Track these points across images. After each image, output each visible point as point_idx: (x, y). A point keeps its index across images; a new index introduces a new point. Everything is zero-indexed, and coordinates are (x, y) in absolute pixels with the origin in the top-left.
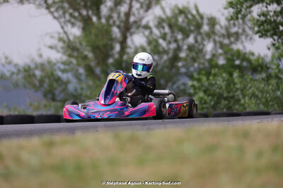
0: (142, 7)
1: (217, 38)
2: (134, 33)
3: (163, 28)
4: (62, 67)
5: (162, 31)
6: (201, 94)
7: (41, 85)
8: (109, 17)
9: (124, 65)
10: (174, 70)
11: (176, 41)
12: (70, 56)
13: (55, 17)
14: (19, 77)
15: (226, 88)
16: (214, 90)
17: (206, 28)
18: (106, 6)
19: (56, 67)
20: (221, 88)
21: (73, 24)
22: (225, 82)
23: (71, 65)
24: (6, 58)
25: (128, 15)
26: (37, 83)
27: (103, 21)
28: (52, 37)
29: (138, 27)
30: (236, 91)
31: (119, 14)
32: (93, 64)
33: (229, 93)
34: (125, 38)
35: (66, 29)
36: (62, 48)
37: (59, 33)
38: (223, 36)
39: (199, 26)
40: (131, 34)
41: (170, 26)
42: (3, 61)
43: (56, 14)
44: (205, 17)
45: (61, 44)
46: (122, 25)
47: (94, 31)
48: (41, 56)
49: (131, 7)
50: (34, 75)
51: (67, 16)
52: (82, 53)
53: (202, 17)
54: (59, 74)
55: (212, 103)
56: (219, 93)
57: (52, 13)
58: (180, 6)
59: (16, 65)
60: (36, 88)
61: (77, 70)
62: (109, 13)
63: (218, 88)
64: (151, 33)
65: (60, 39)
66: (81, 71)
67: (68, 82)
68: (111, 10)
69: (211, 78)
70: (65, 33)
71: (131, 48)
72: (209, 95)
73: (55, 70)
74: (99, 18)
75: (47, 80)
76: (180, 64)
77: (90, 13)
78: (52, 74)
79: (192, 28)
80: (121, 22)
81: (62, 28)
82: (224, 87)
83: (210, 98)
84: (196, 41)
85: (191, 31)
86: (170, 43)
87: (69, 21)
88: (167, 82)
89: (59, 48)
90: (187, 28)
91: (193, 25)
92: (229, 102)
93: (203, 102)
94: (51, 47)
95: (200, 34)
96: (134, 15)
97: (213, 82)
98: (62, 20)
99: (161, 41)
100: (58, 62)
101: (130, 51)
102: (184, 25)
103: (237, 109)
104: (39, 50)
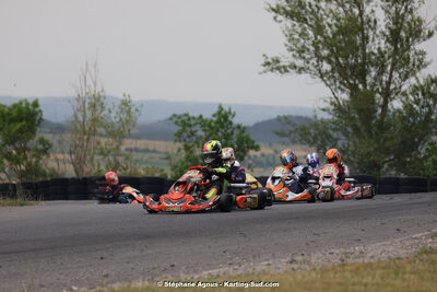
0: (400, 77)
2: (393, 98)
3: (417, 94)
4: (334, 126)
5: (416, 97)
7: (315, 142)
8: (373, 85)
11: (428, 105)
12: (339, 117)
13: (327, 85)
14: (297, 135)
18: (371, 76)
19: (328, 127)
21: (343, 91)
23: (341, 125)
25: (389, 83)
26: (312, 140)
27: (368, 88)
28: (325, 101)
29: (396, 94)
31: (381, 82)
32: (359, 124)
34: (386, 103)
35: (336, 94)
36: (333, 111)
37: (331, 98)
40: (391, 100)
41: (423, 94)
43: (328, 83)
45: (333, 107)
46: (384, 91)
47: (359, 96)
48: (316, 117)
49: (391, 77)
50: (310, 133)
51: (338, 83)
52: (349, 115)
54: (331, 132)
57: (325, 81)
58: (433, 77)
59: (294, 125)
60: (311, 144)
61: (346, 129)
62: (374, 81)
64: (407, 99)
65: (332, 103)
66: (350, 129)
67: (338, 139)
68: (375, 78)
70: (336, 98)
71: (390, 111)
73: (327, 129)
74: (365, 85)
75: (319, 137)
77: (357, 81)
78: (324, 133)
80: (383, 89)
81: (333, 93)
86: (423, 107)
87: (339, 88)
88: (420, 140)
89: (331, 111)
94: (324, 110)
96: (394, 83)
98: (333, 87)
99: (415, 106)
100: (330, 122)
101: (390, 114)
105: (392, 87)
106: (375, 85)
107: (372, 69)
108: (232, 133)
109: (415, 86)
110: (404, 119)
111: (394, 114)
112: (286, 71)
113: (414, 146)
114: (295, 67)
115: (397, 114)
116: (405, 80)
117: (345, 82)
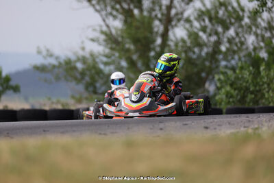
1: (259, 32)
2: (176, 25)
3: (204, 20)
4: (105, 59)
5: (203, 23)
6: (228, 88)
7: (83, 78)
8: (151, 10)
11: (217, 33)
12: (112, 49)
13: (97, 10)
15: (253, 82)
16: (241, 84)
17: (246, 20)
19: (97, 60)
20: (247, 82)
21: (115, 17)
22: (251, 76)
23: (113, 58)
24: (48, 51)
25: (169, 7)
26: (79, 76)
27: (145, 13)
28: (94, 30)
29: (179, 20)
30: (263, 85)
31: (161, 9)
32: (135, 57)
33: (255, 86)
34: (167, 31)
35: (107, 21)
37: (101, 26)
38: (266, 28)
39: (240, 19)
40: (173, 27)
41: (211, 19)
42: (44, 53)
43: (98, 7)
44: (246, 9)
45: (103, 37)
46: (164, 18)
47: (135, 24)
48: (83, 49)
50: (75, 68)
51: (109, 9)
52: (123, 46)
53: (243, 10)
54: (102, 66)
55: (239, 97)
56: (246, 87)
57: (93, 6)
59: (57, 58)
60: (78, 81)
61: (119, 63)
63: (244, 81)
64: (191, 26)
65: (102, 32)
66: (124, 63)
68: (153, 3)
69: (237, 71)
70: (108, 26)
71: (172, 41)
72: (235, 89)
73: (96, 63)
74: (141, 10)
75: (88, 73)
76: (221, 57)
77: (132, 7)
78: (94, 67)
79: (233, 20)
80: (162, 14)
81: (104, 20)
82: (250, 81)
83: (236, 92)
84: (237, 34)
85: (232, 24)
86: (210, 35)
87: (111, 14)
88: (208, 74)
89: (101, 41)
90: (228, 21)
91: (234, 18)
92: (256, 96)
93: (229, 95)
94: (93, 40)
95: (241, 26)
96: (175, 8)
97: (240, 76)
98: (104, 13)
99: (201, 34)
100: (100, 54)
101: (171, 43)
102: (225, 18)
103: (263, 104)
104: (83, 42)
105: (173, 12)
106: (154, 10)
109: (200, 10)
110: (188, 50)
111: (176, 45)
113: (201, 83)
115: (180, 44)
116: (188, 4)
117: (118, 6)
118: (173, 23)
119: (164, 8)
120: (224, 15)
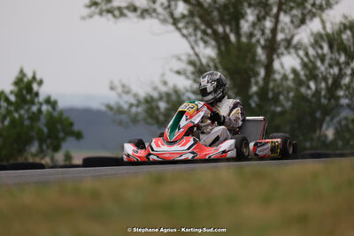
0: (292, 22)
2: (282, 54)
3: (321, 47)
4: (193, 97)
5: (320, 51)
8: (251, 35)
9: (270, 95)
10: (333, 101)
13: (184, 35)
14: (140, 110)
18: (247, 21)
19: (184, 98)
21: (205, 42)
24: (124, 86)
25: (274, 31)
26: (161, 118)
27: (244, 39)
28: (179, 59)
34: (271, 61)
35: (197, 49)
36: (193, 73)
40: (278, 57)
42: (120, 89)
43: (185, 32)
45: (191, 69)
46: (267, 43)
47: (233, 51)
48: (165, 83)
50: (158, 108)
51: (199, 34)
57: (179, 29)
59: (135, 96)
60: (161, 124)
62: (251, 29)
64: (307, 54)
65: (192, 63)
68: (254, 25)
70: (197, 55)
71: (279, 73)
74: (239, 36)
76: (341, 93)
77: (228, 30)
80: (266, 40)
81: (193, 48)
87: (202, 39)
88: (324, 115)
89: (189, 73)
90: (352, 48)
94: (178, 73)
96: (283, 31)
98: (192, 39)
99: (318, 64)
100: (187, 91)
101: (277, 77)
105: (280, 36)
107: (249, 11)
108: (40, 111)
111: (285, 77)
112: (122, 14)
114: (135, 9)
115: (291, 76)
116: (299, 26)
117: (209, 31)
118: (280, 51)
119: (268, 32)
120: (348, 40)
